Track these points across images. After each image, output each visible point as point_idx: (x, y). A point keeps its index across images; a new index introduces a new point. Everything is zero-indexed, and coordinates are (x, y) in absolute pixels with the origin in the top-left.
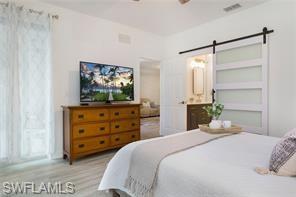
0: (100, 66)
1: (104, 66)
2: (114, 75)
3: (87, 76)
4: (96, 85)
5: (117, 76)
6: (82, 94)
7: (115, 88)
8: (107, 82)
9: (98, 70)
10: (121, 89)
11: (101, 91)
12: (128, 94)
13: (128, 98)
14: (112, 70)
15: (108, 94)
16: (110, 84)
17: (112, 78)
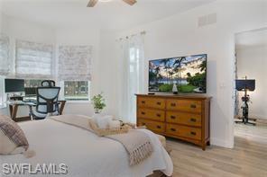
0: (165, 61)
1: (168, 60)
2: (179, 66)
3: (154, 71)
4: (161, 77)
5: (183, 66)
6: (150, 85)
7: (179, 79)
8: (172, 74)
9: (163, 64)
10: (187, 80)
11: (165, 82)
12: (197, 85)
13: (197, 90)
14: (177, 62)
15: (172, 85)
16: (174, 75)
17: (176, 70)
